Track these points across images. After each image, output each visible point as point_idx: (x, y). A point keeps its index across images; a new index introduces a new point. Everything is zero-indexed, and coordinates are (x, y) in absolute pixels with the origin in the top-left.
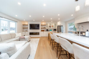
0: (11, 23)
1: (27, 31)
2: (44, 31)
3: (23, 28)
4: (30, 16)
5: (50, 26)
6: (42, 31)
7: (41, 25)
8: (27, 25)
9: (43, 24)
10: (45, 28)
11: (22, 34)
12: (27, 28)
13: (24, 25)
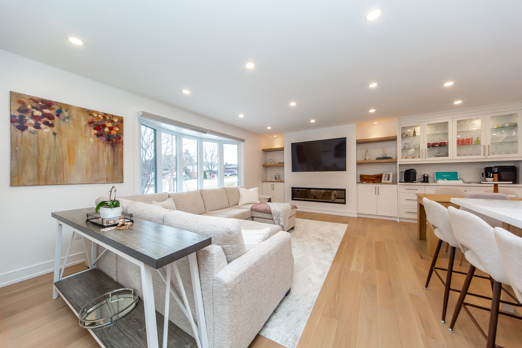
0: (225, 146)
1: (279, 179)
2: (377, 179)
3: (266, 166)
4: (293, 104)
5: (443, 145)
6: (364, 179)
7: (359, 143)
8: (282, 149)
9: (376, 131)
10: (386, 160)
11: (260, 192)
12: (281, 165)
13: (266, 151)
